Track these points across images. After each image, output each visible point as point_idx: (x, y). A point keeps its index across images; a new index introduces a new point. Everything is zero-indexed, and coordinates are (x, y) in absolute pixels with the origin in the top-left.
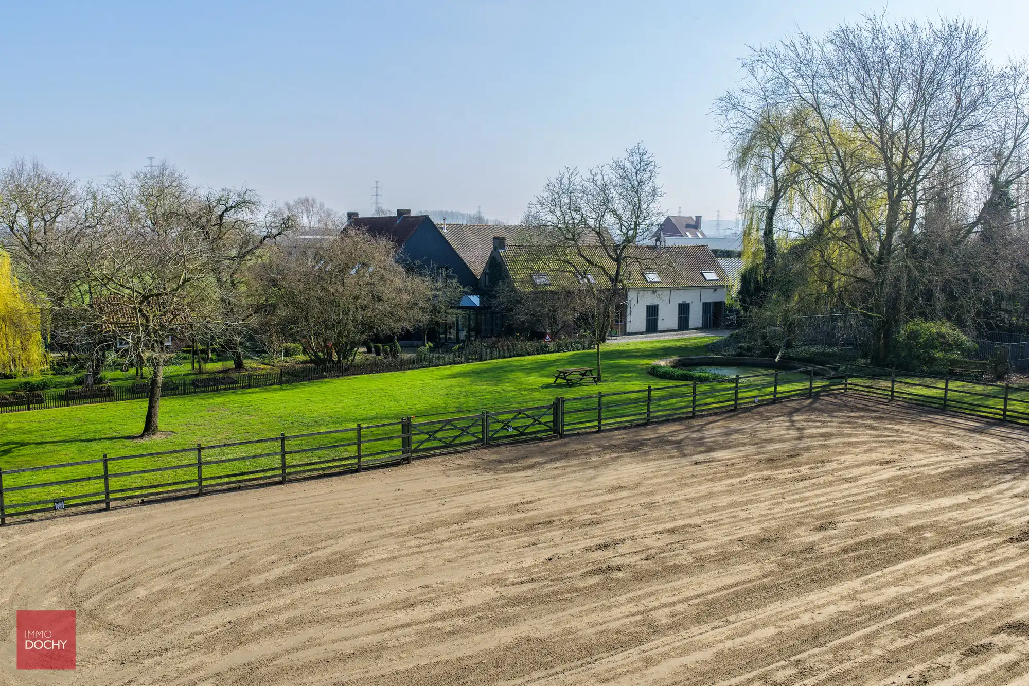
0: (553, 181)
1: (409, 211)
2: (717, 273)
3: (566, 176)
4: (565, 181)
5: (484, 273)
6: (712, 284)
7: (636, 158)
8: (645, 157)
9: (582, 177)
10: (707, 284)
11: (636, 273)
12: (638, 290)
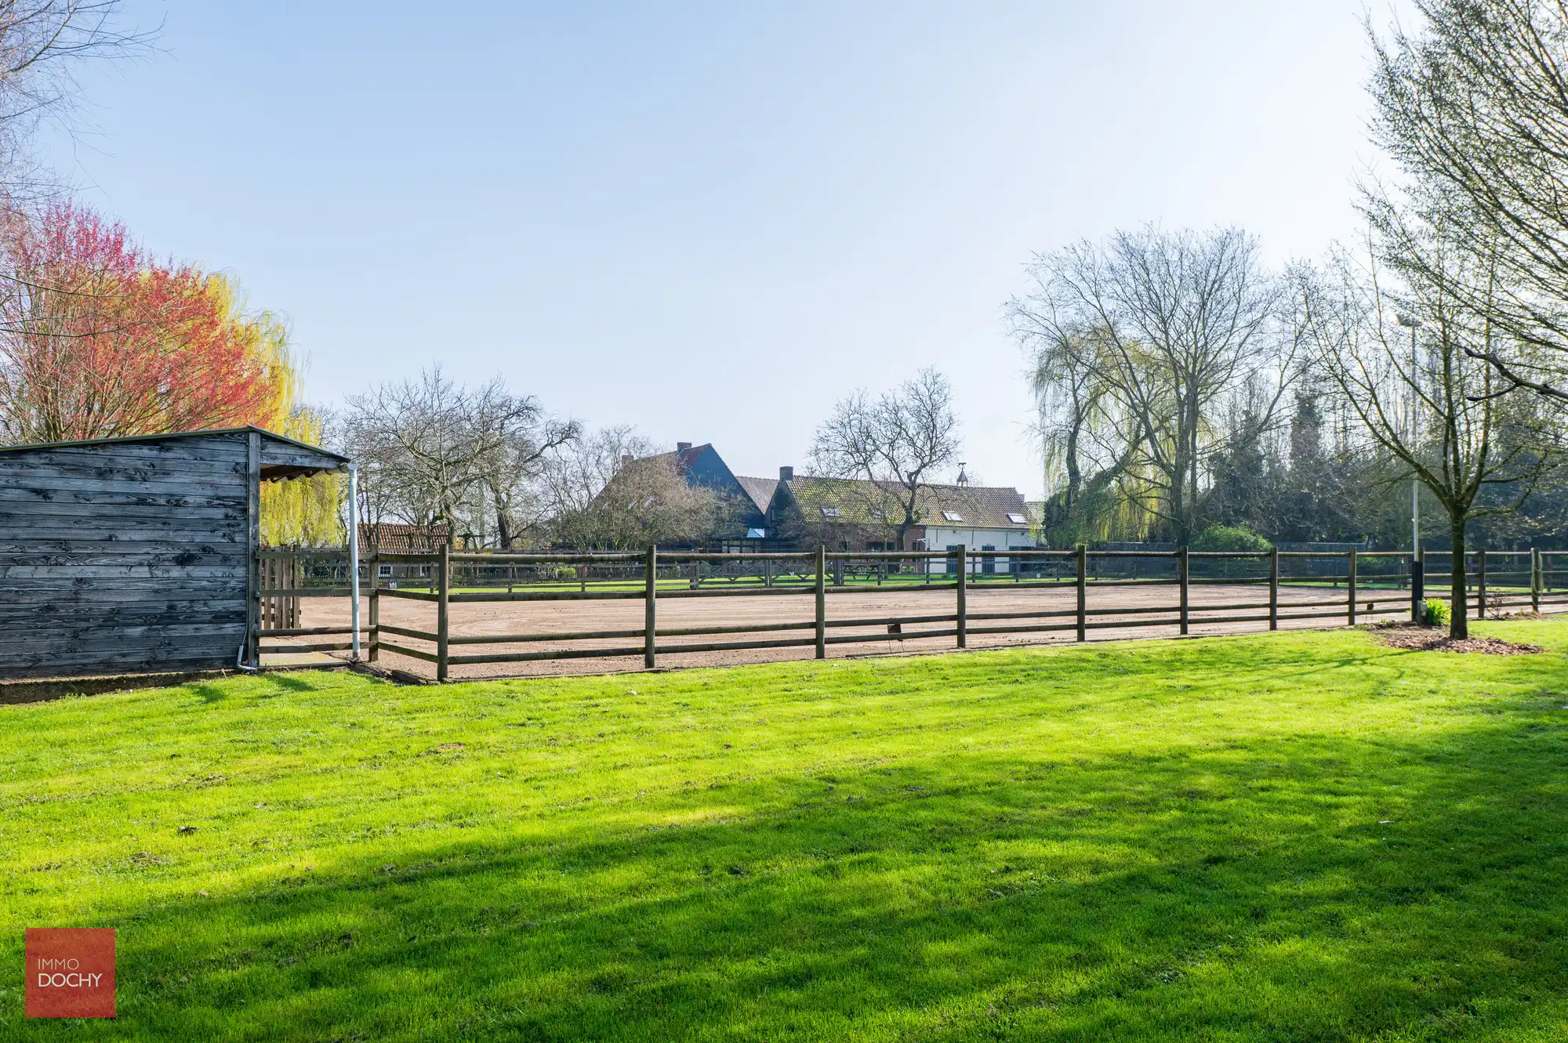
0: (843, 401)
1: (690, 444)
2: (1025, 515)
3: (856, 397)
4: (855, 403)
5: (770, 507)
6: (1018, 526)
7: (929, 381)
8: (938, 379)
9: (872, 402)
10: (1014, 526)
11: (935, 511)
12: (937, 527)
